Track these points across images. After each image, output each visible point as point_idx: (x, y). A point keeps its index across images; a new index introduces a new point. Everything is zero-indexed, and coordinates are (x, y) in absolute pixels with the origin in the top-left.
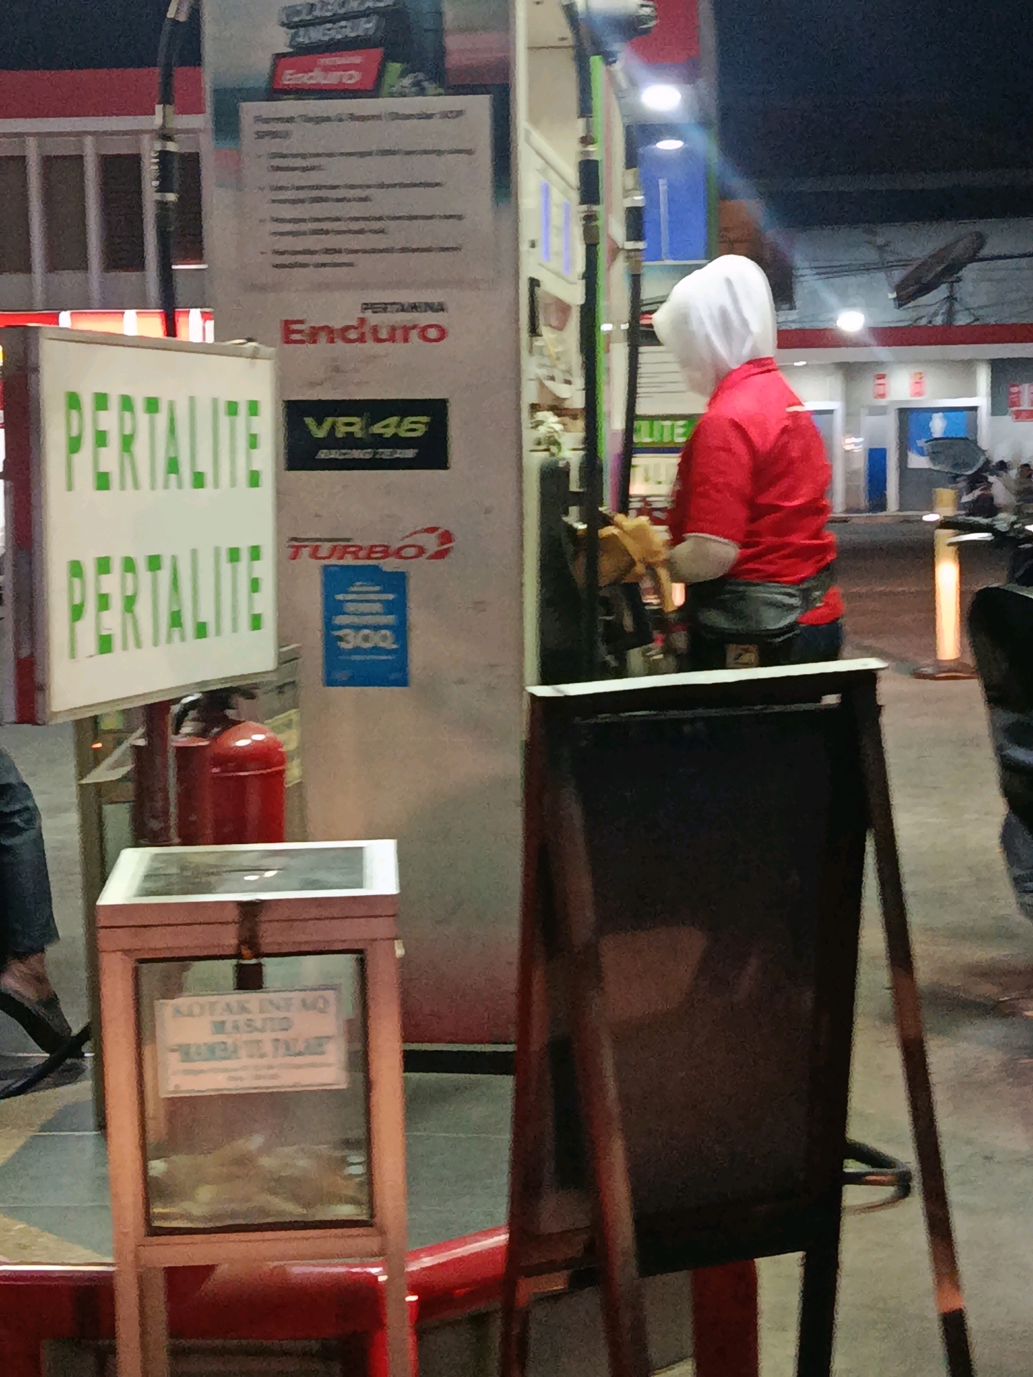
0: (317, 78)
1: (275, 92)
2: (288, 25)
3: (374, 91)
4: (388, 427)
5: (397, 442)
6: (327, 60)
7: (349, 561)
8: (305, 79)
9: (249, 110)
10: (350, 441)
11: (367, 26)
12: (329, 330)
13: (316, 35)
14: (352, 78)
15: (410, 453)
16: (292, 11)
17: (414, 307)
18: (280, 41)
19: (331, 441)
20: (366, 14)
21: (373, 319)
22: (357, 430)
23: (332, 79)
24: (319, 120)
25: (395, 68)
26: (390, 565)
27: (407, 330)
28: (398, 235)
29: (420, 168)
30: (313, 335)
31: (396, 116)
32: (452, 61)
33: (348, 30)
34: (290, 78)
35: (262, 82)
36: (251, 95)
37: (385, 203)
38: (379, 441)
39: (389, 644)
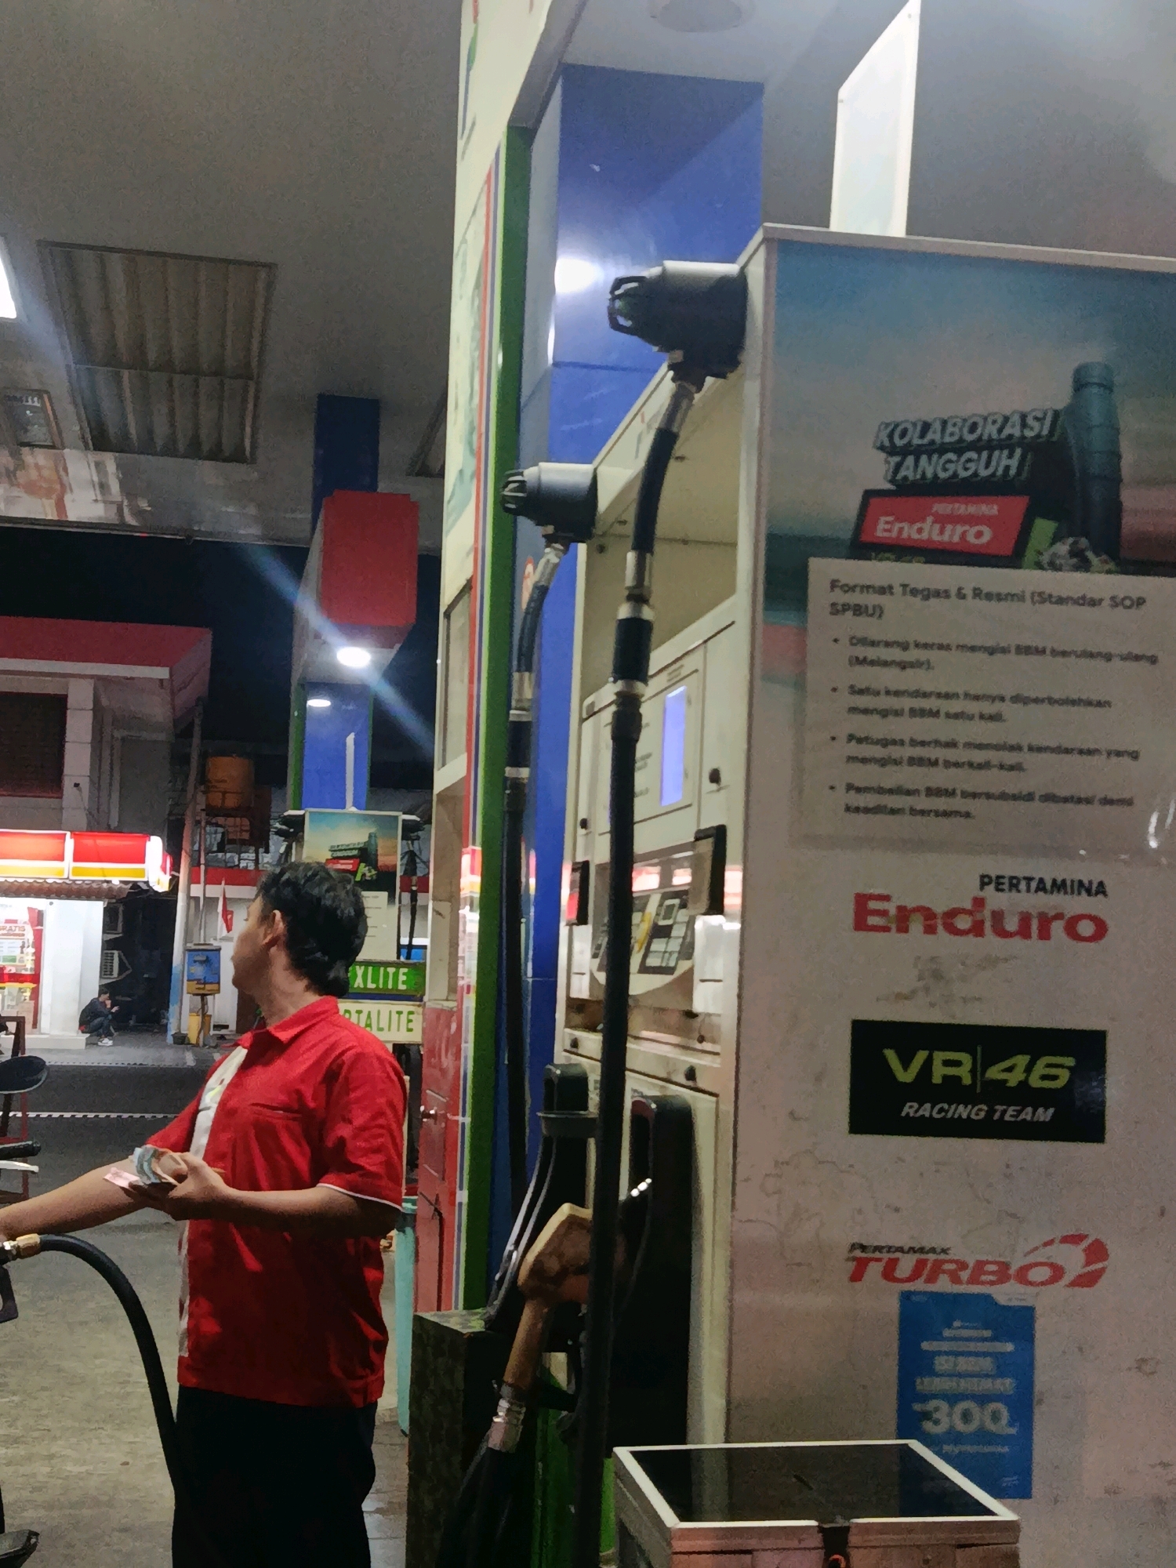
0: (927, 531)
1: (861, 547)
2: (891, 450)
3: (1014, 559)
4: (1012, 1071)
5: (1025, 1095)
6: (942, 507)
8: (910, 532)
9: (822, 570)
10: (952, 1090)
11: (1006, 462)
12: (928, 914)
13: (930, 467)
14: (981, 537)
16: (894, 429)
17: (1059, 886)
18: (876, 472)
20: (1007, 444)
21: (995, 900)
22: (964, 1073)
23: (951, 535)
24: (928, 594)
25: (1043, 528)
26: (1007, 1294)
27: (1045, 922)
28: (1041, 773)
29: (1077, 679)
30: (903, 919)
31: (1043, 598)
32: (1130, 523)
34: (884, 528)
36: (827, 547)
37: (1021, 724)
38: (997, 1093)
39: (1004, 1426)
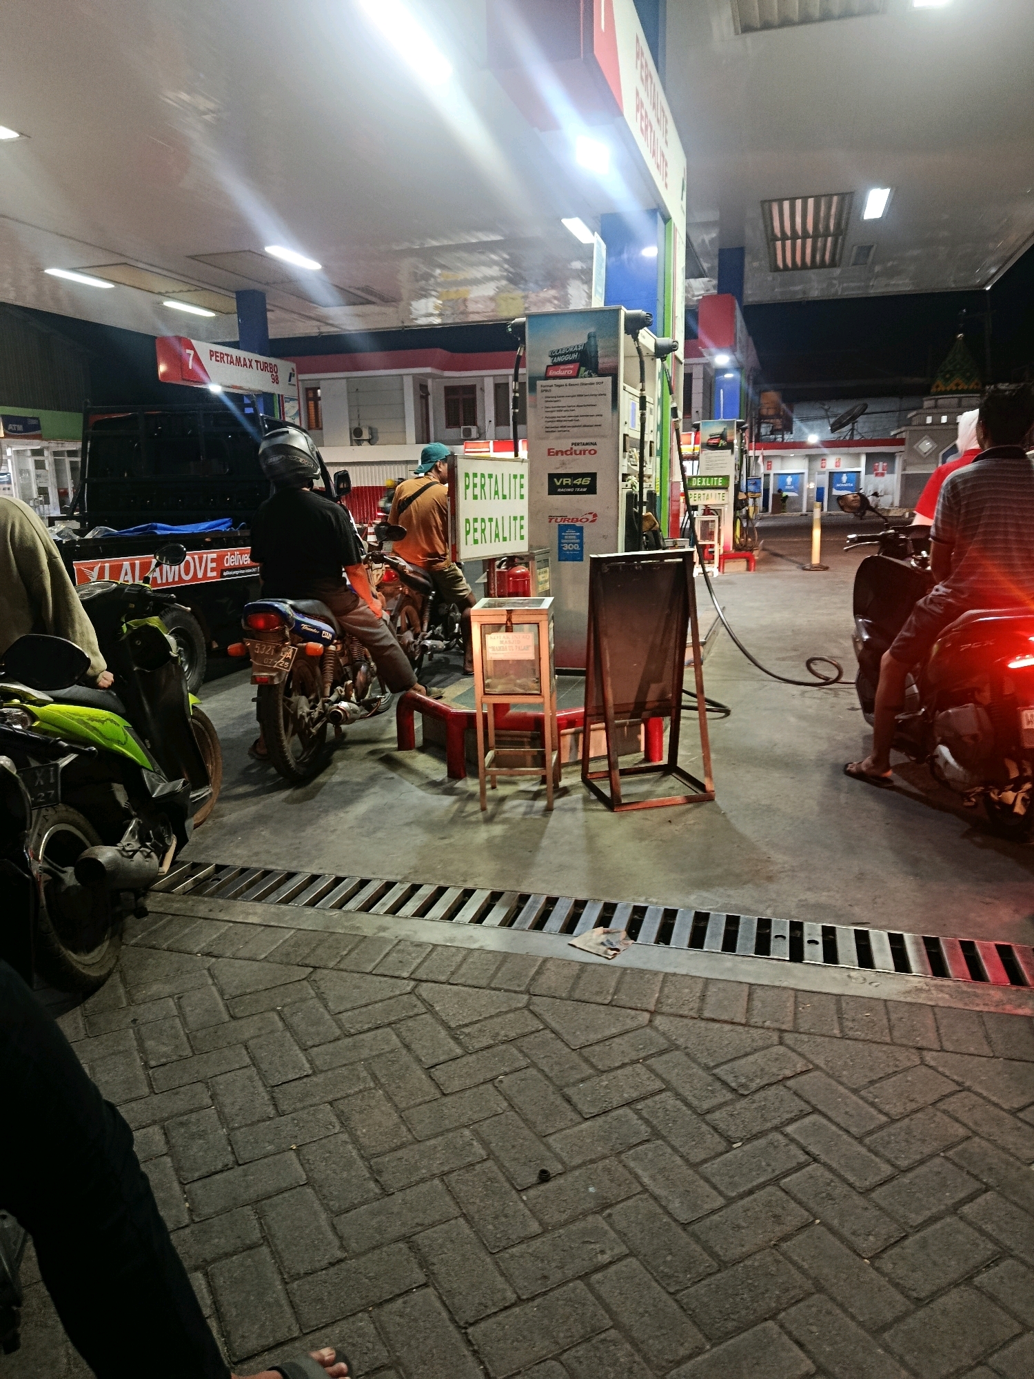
0: (559, 373)
1: (547, 378)
2: (551, 356)
3: (576, 377)
4: (578, 482)
5: (581, 486)
6: (562, 367)
7: (566, 523)
8: (556, 373)
9: (539, 383)
10: (567, 486)
11: (575, 356)
12: (562, 452)
13: (559, 359)
14: (570, 372)
15: (585, 490)
16: (553, 352)
17: (587, 444)
18: (549, 361)
19: (562, 486)
20: (575, 352)
21: (575, 448)
22: (569, 482)
23: (564, 373)
24: (559, 386)
25: (583, 369)
26: (578, 524)
27: (585, 451)
28: (583, 421)
29: (592, 400)
30: (557, 453)
31: (583, 384)
32: (600, 366)
33: (566, 358)
34: (551, 373)
35: (543, 375)
36: (540, 378)
37: (578, 411)
38: (575, 486)
39: (578, 548)
